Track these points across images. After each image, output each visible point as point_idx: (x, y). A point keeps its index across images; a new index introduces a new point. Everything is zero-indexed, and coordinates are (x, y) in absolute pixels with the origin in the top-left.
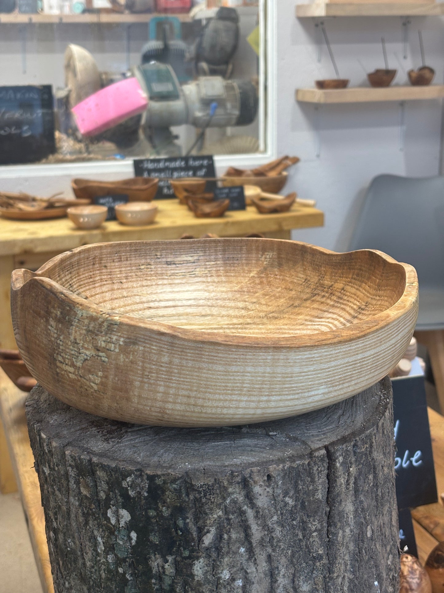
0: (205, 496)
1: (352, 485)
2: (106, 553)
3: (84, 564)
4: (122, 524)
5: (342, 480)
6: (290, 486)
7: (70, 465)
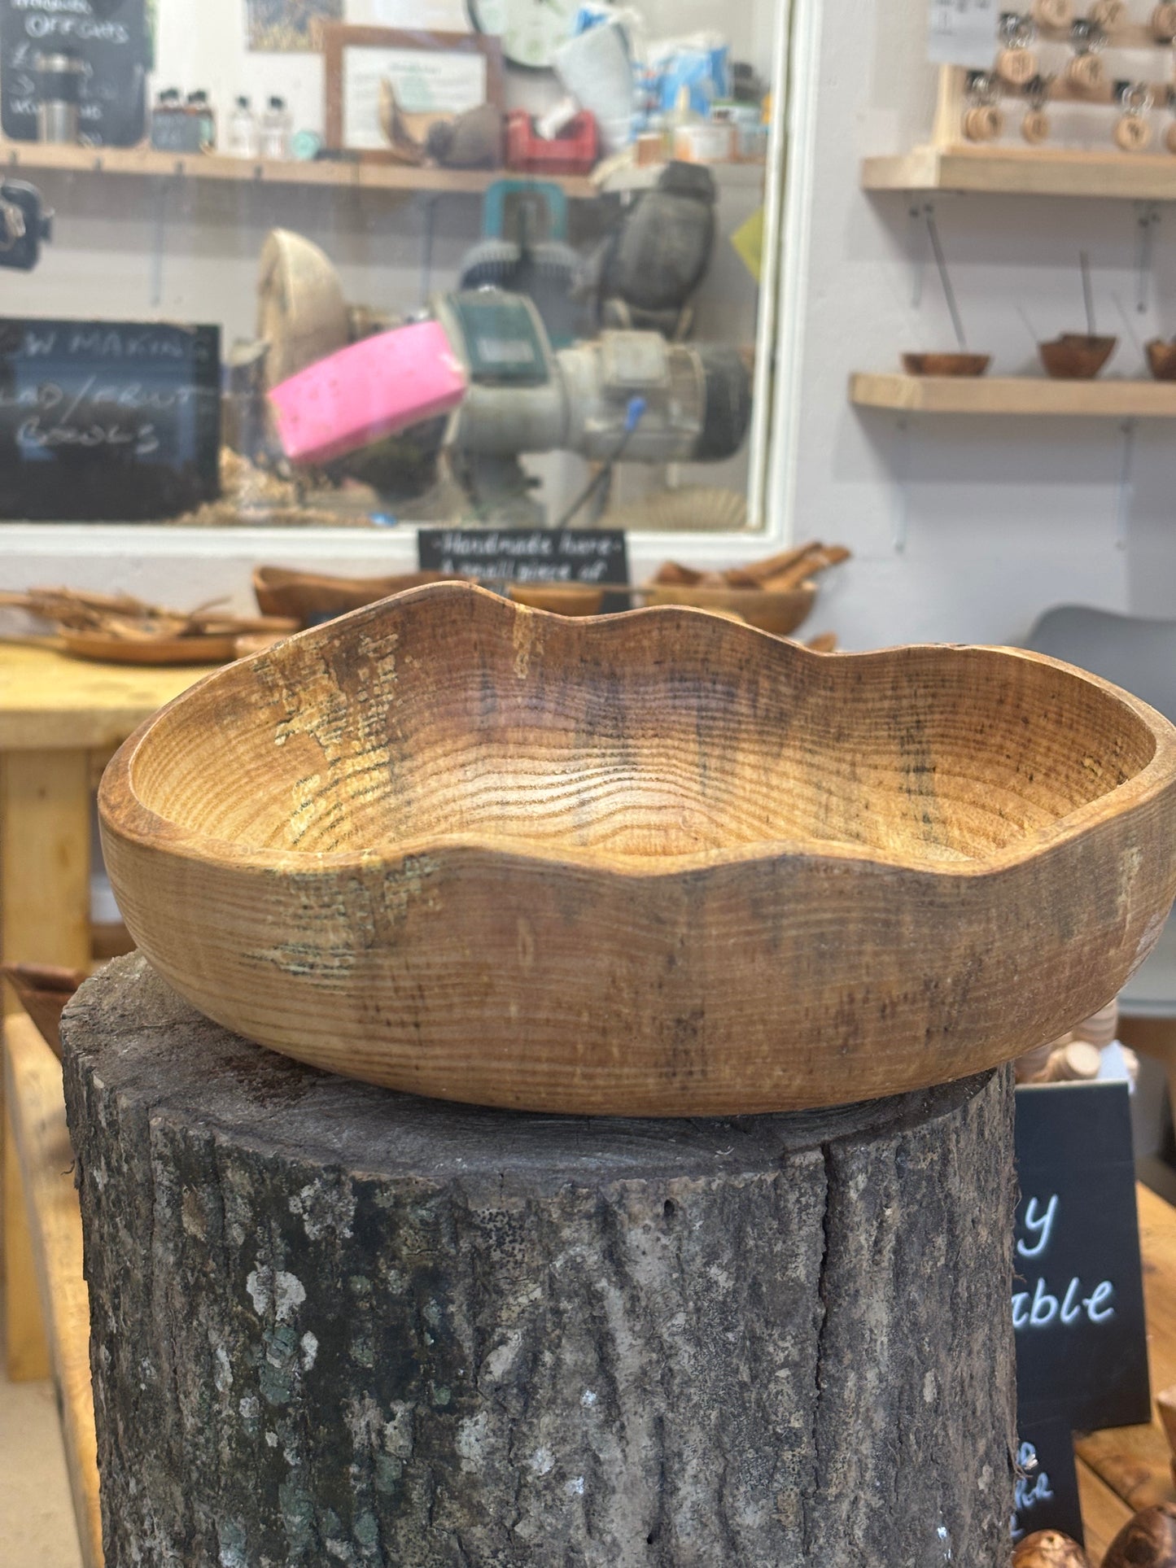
0: (500, 1244)
1: (887, 1256)
2: (237, 1391)
3: (179, 1425)
4: (283, 1311)
5: (862, 1238)
6: (723, 1237)
7: (161, 1157)
